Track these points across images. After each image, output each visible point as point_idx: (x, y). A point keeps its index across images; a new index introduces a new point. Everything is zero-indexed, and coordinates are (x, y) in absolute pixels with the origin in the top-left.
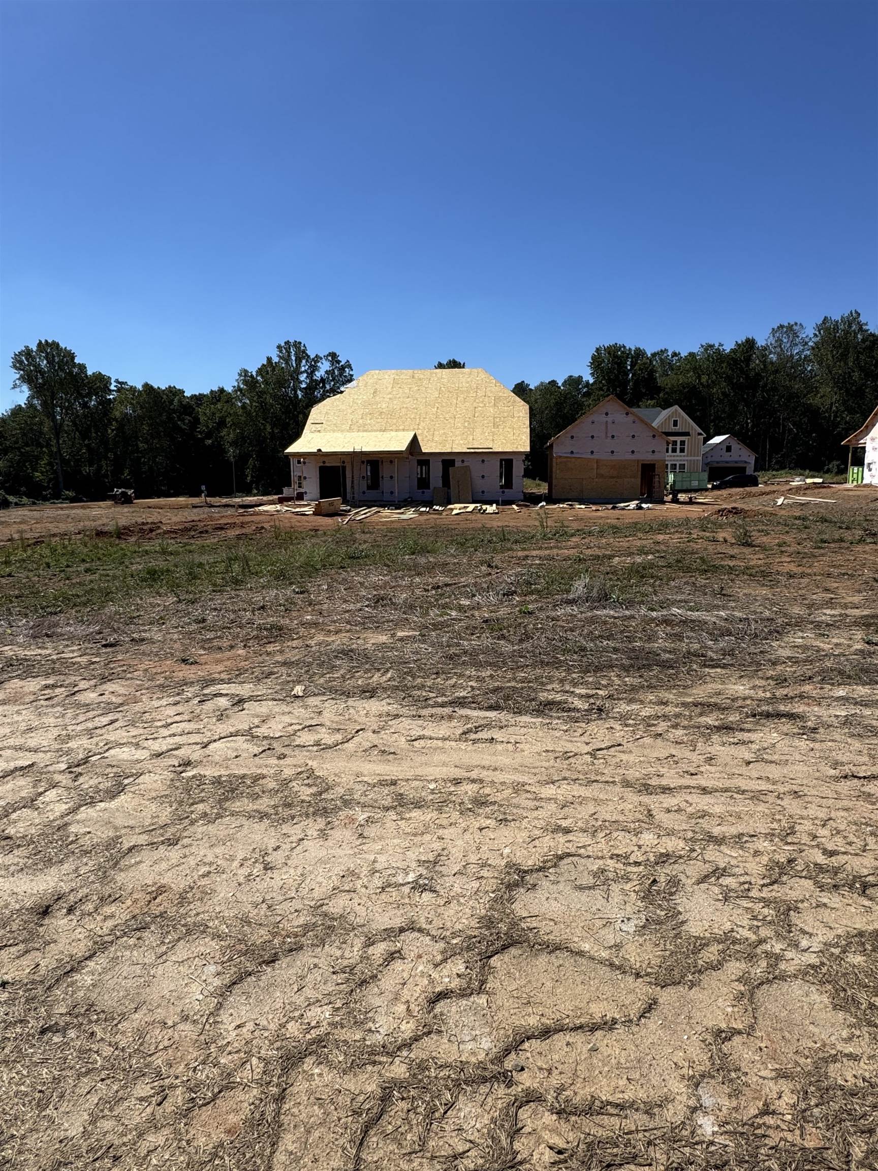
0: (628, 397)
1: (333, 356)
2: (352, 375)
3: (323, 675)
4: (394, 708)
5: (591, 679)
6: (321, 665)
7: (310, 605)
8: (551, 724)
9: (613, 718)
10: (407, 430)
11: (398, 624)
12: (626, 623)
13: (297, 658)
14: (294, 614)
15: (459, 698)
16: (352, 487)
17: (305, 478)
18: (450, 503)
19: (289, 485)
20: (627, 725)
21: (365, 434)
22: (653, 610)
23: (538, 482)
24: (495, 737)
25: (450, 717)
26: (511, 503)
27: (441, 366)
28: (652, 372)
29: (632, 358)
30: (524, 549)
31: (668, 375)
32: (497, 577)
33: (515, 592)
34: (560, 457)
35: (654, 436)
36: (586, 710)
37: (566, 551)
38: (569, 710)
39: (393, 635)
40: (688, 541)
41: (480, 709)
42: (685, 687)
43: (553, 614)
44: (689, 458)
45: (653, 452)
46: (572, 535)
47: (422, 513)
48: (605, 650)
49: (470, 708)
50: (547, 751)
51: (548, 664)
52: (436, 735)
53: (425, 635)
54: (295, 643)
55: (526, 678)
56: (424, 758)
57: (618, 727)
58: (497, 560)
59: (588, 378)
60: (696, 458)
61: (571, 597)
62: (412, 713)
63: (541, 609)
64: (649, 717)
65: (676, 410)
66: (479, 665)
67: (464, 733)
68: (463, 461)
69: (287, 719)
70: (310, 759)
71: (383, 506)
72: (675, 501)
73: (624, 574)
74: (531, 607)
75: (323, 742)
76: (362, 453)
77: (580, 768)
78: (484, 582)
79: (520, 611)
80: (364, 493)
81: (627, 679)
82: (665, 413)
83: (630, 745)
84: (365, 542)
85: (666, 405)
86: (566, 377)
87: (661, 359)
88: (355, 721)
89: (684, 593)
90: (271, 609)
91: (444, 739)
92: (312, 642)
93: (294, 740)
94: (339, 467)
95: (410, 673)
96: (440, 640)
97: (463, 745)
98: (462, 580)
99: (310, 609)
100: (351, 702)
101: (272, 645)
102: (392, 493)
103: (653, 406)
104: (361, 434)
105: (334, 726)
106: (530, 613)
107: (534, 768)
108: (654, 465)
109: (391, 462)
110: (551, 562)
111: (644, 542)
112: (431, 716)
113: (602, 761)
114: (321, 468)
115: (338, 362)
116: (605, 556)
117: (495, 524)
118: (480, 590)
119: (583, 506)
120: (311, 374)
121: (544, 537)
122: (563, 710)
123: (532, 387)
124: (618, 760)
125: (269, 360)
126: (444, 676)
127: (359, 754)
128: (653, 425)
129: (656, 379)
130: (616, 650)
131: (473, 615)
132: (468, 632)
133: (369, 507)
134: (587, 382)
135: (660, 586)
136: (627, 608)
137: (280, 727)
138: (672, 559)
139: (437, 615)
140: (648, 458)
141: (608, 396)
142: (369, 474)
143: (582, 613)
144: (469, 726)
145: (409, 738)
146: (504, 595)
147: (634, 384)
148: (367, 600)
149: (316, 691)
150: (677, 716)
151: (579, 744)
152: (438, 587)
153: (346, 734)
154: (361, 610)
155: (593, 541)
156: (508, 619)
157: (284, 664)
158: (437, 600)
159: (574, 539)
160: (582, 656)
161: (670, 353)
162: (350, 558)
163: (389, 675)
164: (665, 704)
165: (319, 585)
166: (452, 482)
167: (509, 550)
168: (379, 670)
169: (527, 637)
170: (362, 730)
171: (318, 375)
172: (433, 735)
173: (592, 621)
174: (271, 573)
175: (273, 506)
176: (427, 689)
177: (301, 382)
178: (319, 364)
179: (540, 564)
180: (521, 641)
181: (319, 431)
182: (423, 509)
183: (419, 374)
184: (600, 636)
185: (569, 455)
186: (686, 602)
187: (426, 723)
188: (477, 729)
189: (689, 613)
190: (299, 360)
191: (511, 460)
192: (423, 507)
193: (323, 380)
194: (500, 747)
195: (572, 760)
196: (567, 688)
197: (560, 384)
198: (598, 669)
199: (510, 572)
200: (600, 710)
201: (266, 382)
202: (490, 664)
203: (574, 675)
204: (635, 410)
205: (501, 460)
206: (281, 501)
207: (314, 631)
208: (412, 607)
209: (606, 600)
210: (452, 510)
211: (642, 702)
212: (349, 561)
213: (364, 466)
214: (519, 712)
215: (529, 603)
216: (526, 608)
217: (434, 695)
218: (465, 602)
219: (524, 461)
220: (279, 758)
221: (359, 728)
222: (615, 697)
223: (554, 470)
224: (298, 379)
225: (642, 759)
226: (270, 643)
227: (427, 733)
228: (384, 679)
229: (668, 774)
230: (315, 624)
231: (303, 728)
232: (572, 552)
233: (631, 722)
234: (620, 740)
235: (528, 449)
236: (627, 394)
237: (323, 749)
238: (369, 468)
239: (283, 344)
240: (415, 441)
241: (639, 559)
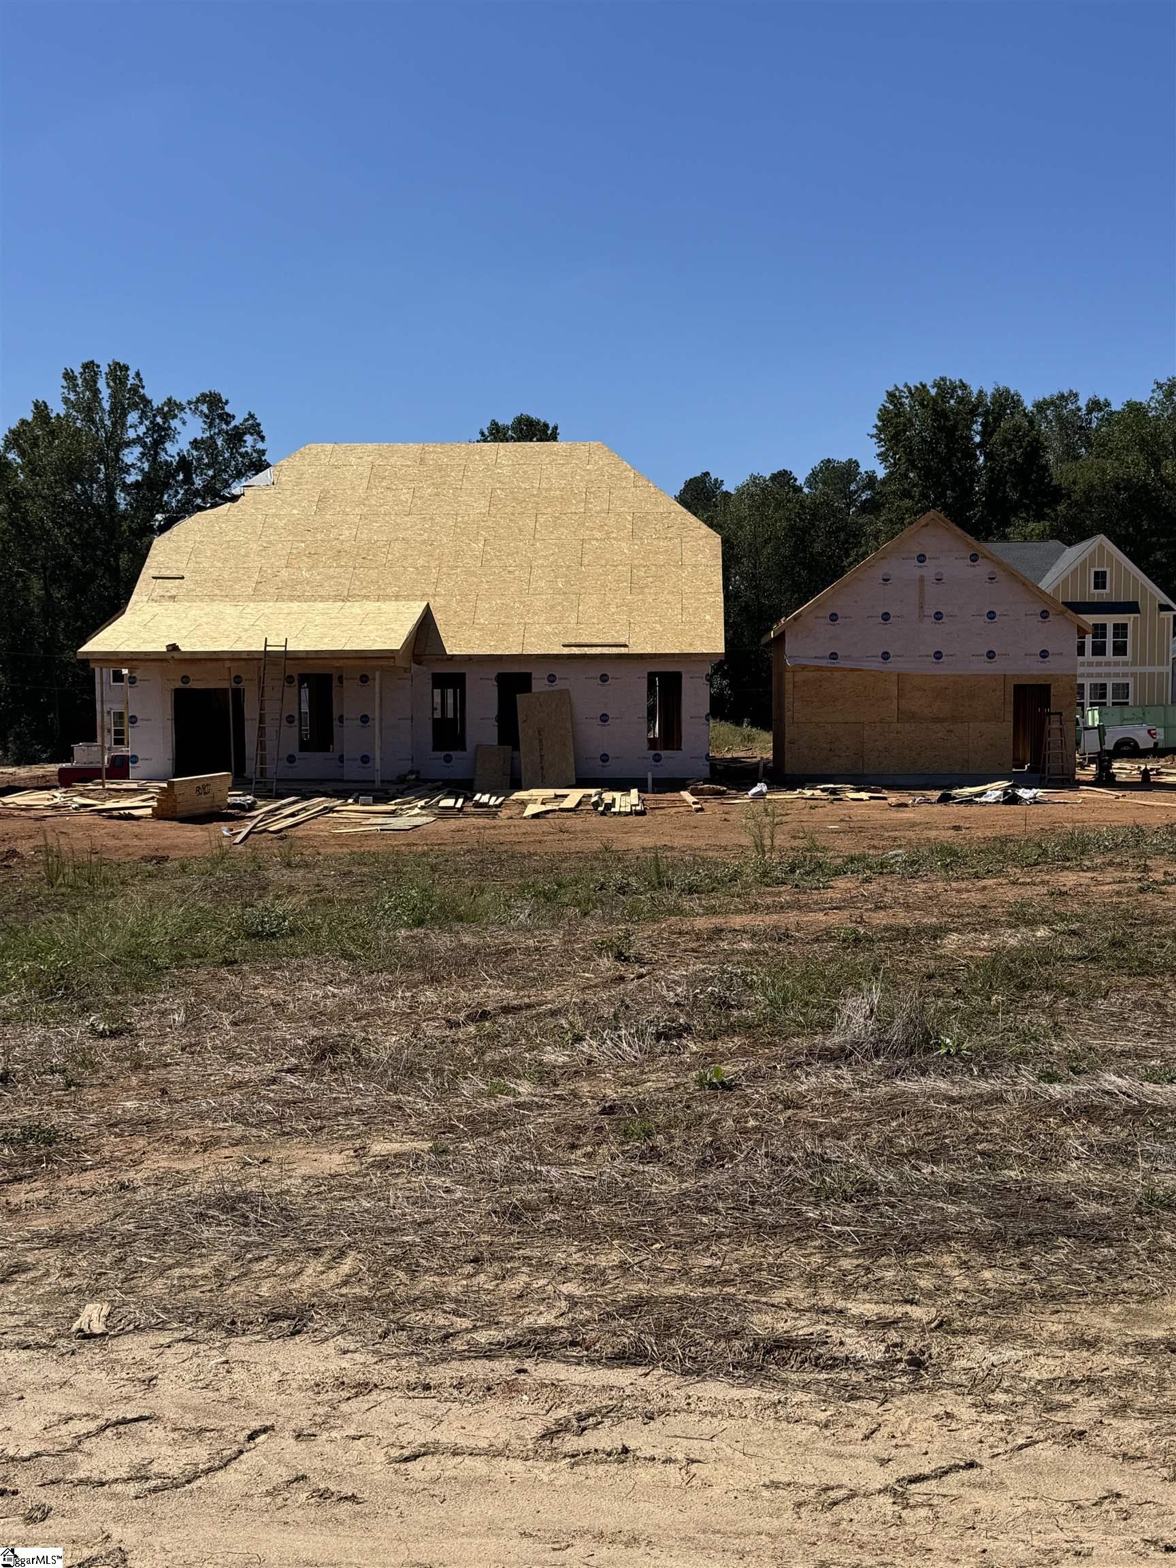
0: (976, 513)
1: (213, 404)
2: (263, 452)
3: (163, 1271)
4: (356, 1364)
5: (889, 1275)
6: (159, 1241)
7: (137, 1067)
8: (783, 1403)
9: (952, 1386)
10: (407, 598)
11: (372, 1121)
12: (980, 1115)
13: (93, 1221)
14: (91, 1095)
15: (534, 1331)
16: (261, 745)
17: (133, 720)
18: (517, 784)
19: (91, 738)
20: (989, 1407)
21: (295, 606)
22: (1051, 1078)
23: (746, 729)
24: (632, 1445)
25: (511, 1389)
26: (677, 785)
27: (497, 434)
28: (1035, 449)
29: (986, 414)
30: (711, 911)
31: (1077, 458)
32: (641, 989)
33: (687, 1029)
34: (804, 667)
35: (1045, 615)
36: (880, 1365)
37: (821, 916)
38: (834, 1364)
39: (360, 1153)
40: (1142, 890)
41: (591, 1362)
42: (1145, 1297)
43: (786, 1088)
44: (1138, 669)
45: (1044, 654)
46: (838, 872)
47: (446, 813)
48: (929, 1190)
49: (566, 1360)
50: (775, 1485)
51: (774, 1230)
52: (471, 1443)
53: (445, 1151)
54: (88, 1180)
55: (715, 1270)
56: (437, 1513)
57: (965, 1413)
58: (642, 938)
59: (872, 463)
60: (1156, 669)
61: (835, 1040)
62: (403, 1378)
63: (754, 1076)
64: (1049, 1383)
65: (1101, 547)
66: (590, 1235)
67: (548, 1435)
68: (552, 679)
69: (58, 1403)
70: (116, 1520)
71: (343, 795)
72: (1106, 780)
73: (973, 978)
74: (729, 1069)
75: (155, 1468)
76: (287, 657)
77: (865, 1534)
78: (605, 1002)
79: (700, 1081)
80: (291, 759)
81: (987, 1274)
82: (1073, 556)
83: (999, 1465)
84: (292, 890)
85: (1073, 533)
86: (816, 463)
87: (1059, 418)
88: (248, 1406)
89: (1132, 1031)
90: (25, 1079)
91: (494, 1453)
92: (135, 1176)
93: (74, 1465)
94: (226, 690)
95: (404, 1259)
96: (485, 1165)
97: (543, 1471)
98: (549, 995)
99: (134, 1081)
100: (238, 1348)
101: (25, 1186)
102: (365, 759)
103: (1043, 537)
104: (285, 606)
105: (189, 1420)
106: (727, 1087)
107: (739, 1535)
108: (1046, 688)
109: (364, 679)
110: (781, 947)
111: (1028, 892)
112: (459, 1386)
113: (923, 1512)
114: (178, 692)
115: (227, 418)
116: (921, 930)
117: (638, 841)
118: (600, 1024)
119: (864, 795)
120: (153, 448)
121: (765, 877)
122: (817, 1363)
123: (729, 487)
124: (968, 1509)
125: (41, 410)
126: (495, 1268)
127: (256, 1502)
128: (1043, 585)
129: (1045, 468)
130: (955, 1191)
131: (575, 1094)
132: (563, 1141)
133: (306, 798)
134: (871, 477)
135: (1068, 1012)
136: (983, 1074)
137: (36, 1425)
138: (1098, 941)
139: (481, 1094)
140: (1032, 669)
141: (924, 510)
142: (305, 708)
143: (863, 1085)
144: (562, 1413)
145: (395, 1453)
146: (658, 1036)
147: (990, 480)
148: (292, 1052)
149: (142, 1318)
150: (1126, 1379)
151: (862, 1463)
152: (484, 1015)
153: (218, 1446)
154: (274, 1081)
155: (894, 888)
156: (670, 1104)
157: (56, 1240)
158: (480, 1052)
159: (841, 883)
160: (867, 1209)
161: (1082, 403)
162: (250, 935)
163: (346, 1267)
164: (1092, 1344)
165: (164, 1013)
166: (525, 732)
167: (671, 912)
168: (318, 1252)
169: (717, 1155)
170: (265, 1430)
171: (173, 450)
172: (462, 1442)
173: (893, 1107)
174: (31, 980)
175: (45, 794)
176: (450, 1306)
177: (126, 469)
178: (175, 423)
179: (752, 953)
180: (704, 1165)
181: (173, 598)
182: (449, 802)
183: (437, 453)
184: (913, 1152)
185: (823, 663)
186: (1138, 1056)
187: (443, 1407)
188: (583, 1422)
189: (1149, 1087)
190: (118, 411)
191: (678, 676)
192: (448, 796)
193: (184, 464)
194: (645, 1474)
195: (842, 1511)
196: (827, 1298)
197: (801, 481)
198: (909, 1245)
199: (676, 974)
200: (917, 1363)
201: (33, 469)
202: (620, 1232)
203: (846, 1264)
204: (995, 547)
205: (651, 676)
206: (67, 779)
207: (142, 1142)
208: (413, 1071)
209: (928, 1050)
210: (523, 804)
211: (1029, 1341)
212: (247, 945)
213: (291, 691)
214: (697, 1369)
215: (724, 1057)
216: (717, 1071)
217: (466, 1323)
218: (554, 1056)
219: (710, 678)
220: (30, 1519)
221: (256, 1425)
222: (957, 1325)
223: (788, 700)
224: (118, 459)
225: (1032, 1505)
226: (19, 1179)
227: (446, 1435)
228: (333, 1277)
229: (1103, 1550)
230: (149, 1124)
231: (102, 1429)
232: (835, 918)
233: (1000, 1397)
234: (971, 1451)
235: (720, 648)
236: (973, 505)
237: (155, 1490)
238: (305, 693)
239: (78, 370)
240: (426, 626)
241: (1012, 939)
